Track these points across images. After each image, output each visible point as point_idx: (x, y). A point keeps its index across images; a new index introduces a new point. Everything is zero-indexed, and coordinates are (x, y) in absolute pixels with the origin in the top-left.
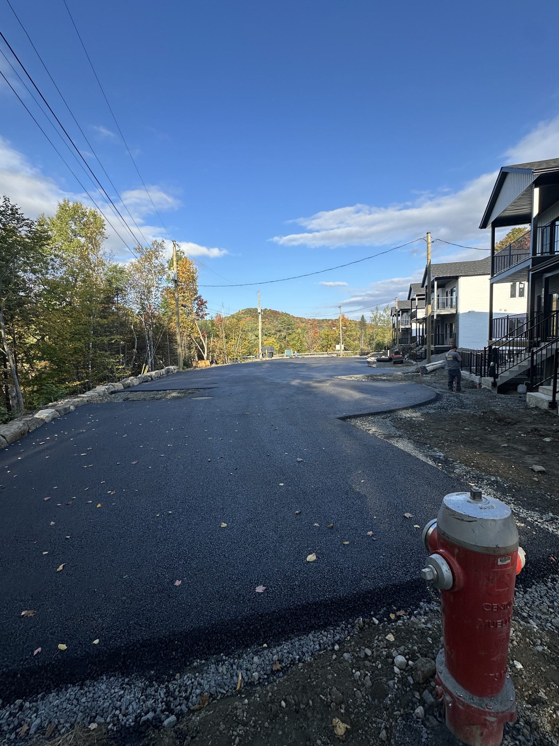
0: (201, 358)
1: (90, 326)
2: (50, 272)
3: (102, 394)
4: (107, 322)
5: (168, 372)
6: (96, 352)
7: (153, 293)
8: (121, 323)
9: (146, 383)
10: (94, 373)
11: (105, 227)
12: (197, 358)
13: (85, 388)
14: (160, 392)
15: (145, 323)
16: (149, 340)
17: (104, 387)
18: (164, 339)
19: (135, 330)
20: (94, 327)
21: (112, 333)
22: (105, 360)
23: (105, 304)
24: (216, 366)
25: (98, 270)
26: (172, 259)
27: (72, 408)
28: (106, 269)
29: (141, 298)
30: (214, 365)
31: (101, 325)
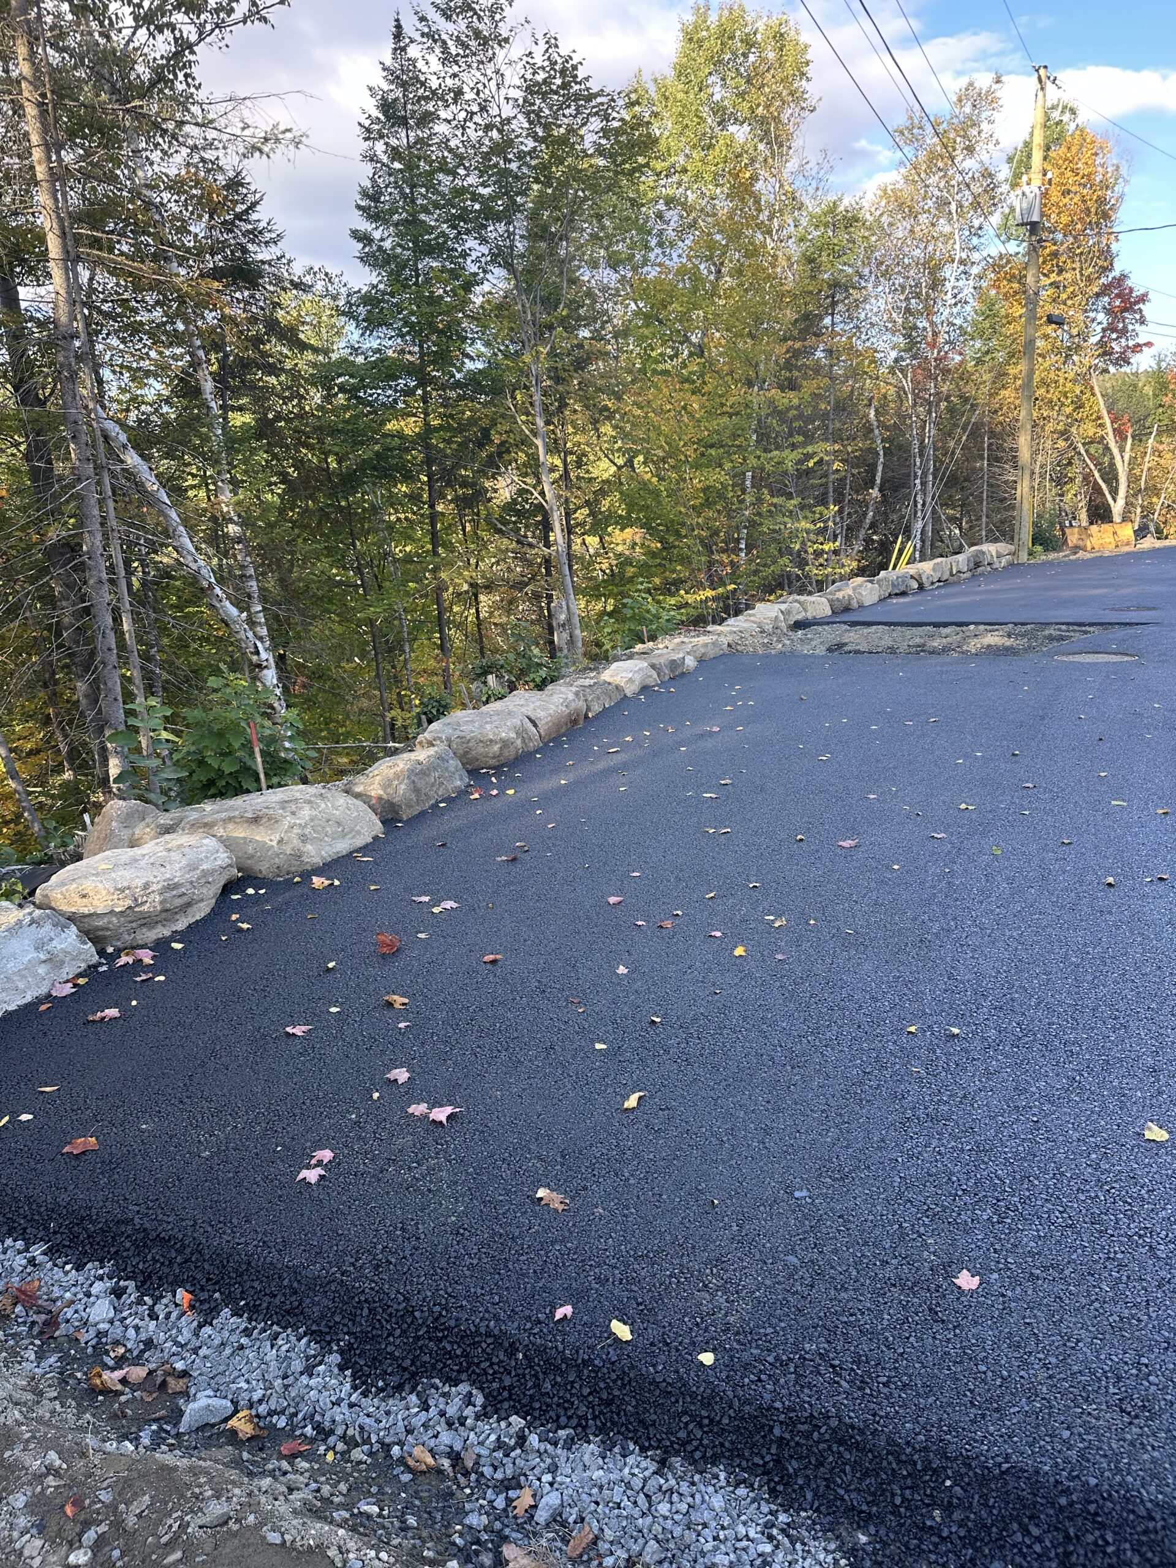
0: (1100, 514)
1: (749, 416)
2: (652, 256)
3: (769, 628)
4: (796, 401)
5: (977, 565)
6: (760, 500)
7: (948, 286)
8: (837, 403)
9: (902, 600)
10: (753, 567)
11: (810, 71)
12: (1083, 515)
13: (726, 609)
14: (945, 631)
15: (916, 396)
16: (921, 455)
17: (777, 607)
18: (972, 451)
19: (882, 425)
20: (759, 421)
21: (809, 438)
22: (785, 524)
23: (795, 339)
24: (1158, 544)
25: (781, 228)
26: (1027, 144)
27: (690, 662)
28: (804, 222)
29: (908, 310)
30: (1149, 543)
31: (780, 413)
